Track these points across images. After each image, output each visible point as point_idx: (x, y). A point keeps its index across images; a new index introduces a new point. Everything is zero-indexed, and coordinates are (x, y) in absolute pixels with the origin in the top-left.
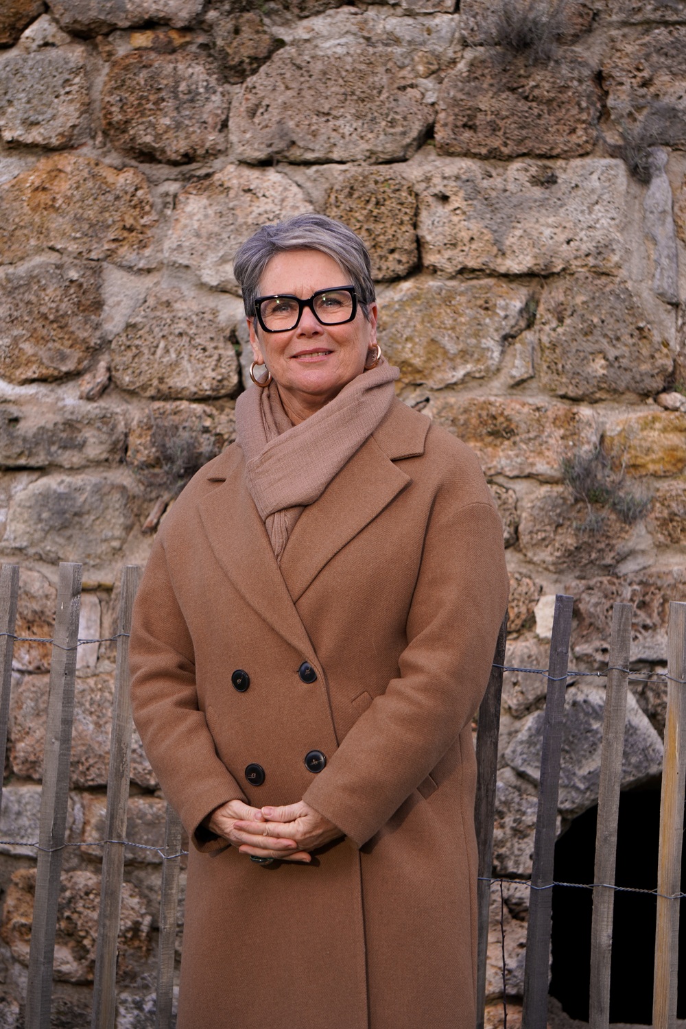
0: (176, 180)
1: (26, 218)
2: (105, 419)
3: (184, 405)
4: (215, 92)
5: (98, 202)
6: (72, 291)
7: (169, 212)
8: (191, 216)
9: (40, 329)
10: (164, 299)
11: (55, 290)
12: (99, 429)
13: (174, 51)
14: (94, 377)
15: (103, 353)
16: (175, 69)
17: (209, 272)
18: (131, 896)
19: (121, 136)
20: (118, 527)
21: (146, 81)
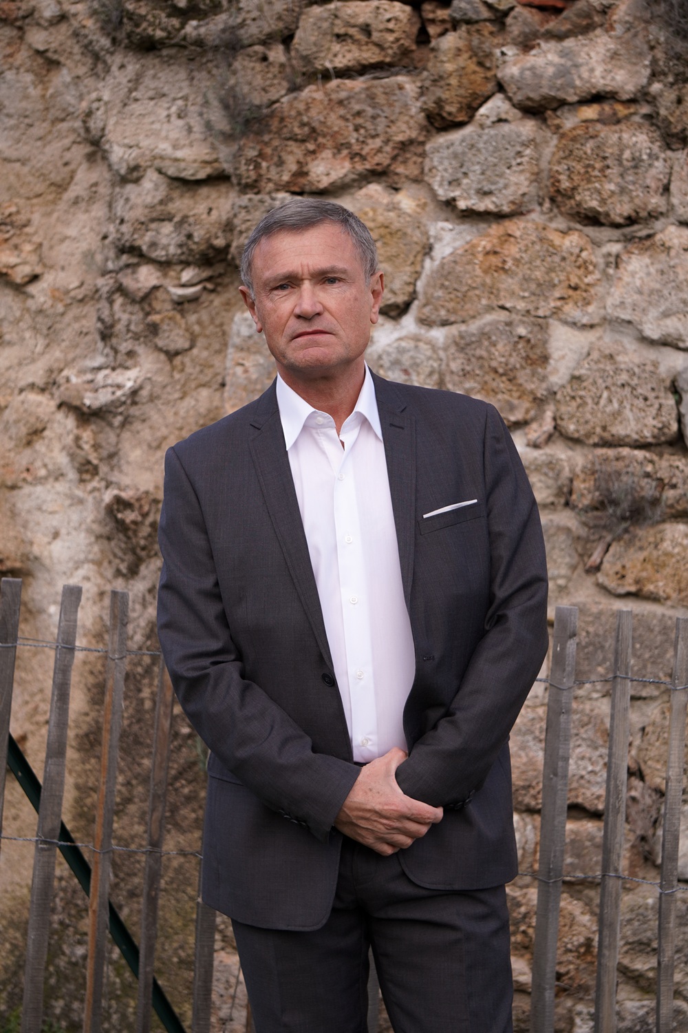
0: (618, 241)
1: (478, 280)
2: (551, 464)
3: (625, 451)
4: (657, 159)
5: (545, 263)
6: (520, 346)
7: (611, 271)
8: (633, 274)
9: (490, 382)
10: (607, 352)
11: (505, 345)
12: (546, 474)
13: (618, 122)
14: (541, 426)
15: (548, 404)
16: (620, 138)
17: (650, 326)
18: (582, 913)
19: (567, 202)
20: (563, 566)
21: (592, 150)
